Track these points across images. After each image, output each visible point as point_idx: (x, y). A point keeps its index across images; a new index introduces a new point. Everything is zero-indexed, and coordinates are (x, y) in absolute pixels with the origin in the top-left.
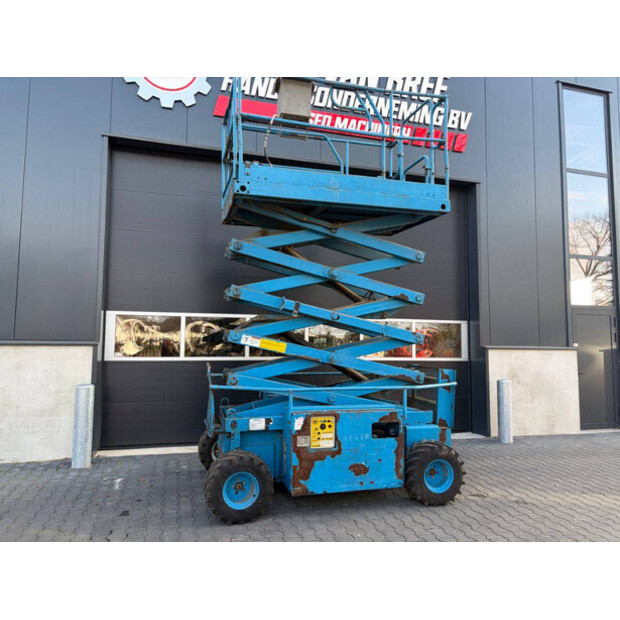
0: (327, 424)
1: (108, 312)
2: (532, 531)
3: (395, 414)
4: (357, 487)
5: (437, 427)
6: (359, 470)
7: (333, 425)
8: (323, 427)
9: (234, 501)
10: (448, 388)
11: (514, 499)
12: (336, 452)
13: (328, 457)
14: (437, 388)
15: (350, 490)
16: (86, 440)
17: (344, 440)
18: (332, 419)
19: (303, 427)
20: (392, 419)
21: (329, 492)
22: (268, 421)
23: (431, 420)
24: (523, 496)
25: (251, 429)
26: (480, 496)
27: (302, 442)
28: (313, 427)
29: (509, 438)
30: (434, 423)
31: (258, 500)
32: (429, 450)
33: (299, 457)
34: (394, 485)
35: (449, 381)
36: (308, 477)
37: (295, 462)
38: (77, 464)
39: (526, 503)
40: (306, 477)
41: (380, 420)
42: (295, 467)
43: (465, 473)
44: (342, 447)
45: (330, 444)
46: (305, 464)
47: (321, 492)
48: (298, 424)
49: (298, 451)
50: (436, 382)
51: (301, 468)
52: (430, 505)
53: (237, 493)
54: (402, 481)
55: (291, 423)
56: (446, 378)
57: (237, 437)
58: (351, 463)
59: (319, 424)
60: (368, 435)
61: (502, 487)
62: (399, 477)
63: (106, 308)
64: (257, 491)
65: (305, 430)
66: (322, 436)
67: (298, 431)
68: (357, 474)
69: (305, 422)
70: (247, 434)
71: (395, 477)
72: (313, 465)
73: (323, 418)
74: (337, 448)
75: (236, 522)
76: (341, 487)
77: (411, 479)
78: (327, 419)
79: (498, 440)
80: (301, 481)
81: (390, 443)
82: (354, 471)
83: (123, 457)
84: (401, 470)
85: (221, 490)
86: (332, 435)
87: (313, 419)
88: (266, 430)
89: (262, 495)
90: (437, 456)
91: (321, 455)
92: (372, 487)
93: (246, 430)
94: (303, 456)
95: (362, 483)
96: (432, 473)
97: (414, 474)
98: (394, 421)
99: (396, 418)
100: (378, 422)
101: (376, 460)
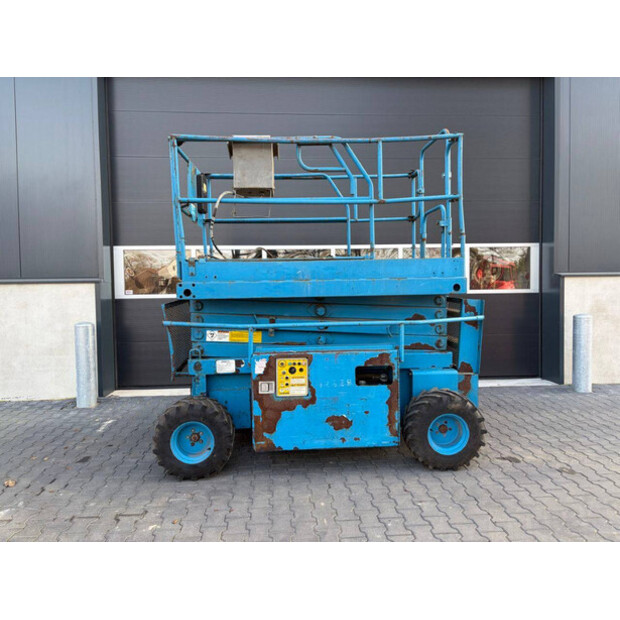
0: (297, 368)
1: (115, 248)
3: (388, 355)
4: (337, 444)
5: (455, 372)
6: (340, 423)
7: (305, 369)
8: (292, 371)
9: (186, 453)
10: (474, 323)
11: (558, 466)
12: (310, 400)
13: (299, 407)
15: (328, 447)
17: (319, 387)
18: (306, 361)
19: (266, 371)
20: (381, 362)
21: (301, 448)
22: (238, 364)
23: (451, 363)
25: (219, 371)
26: (511, 459)
27: (264, 388)
28: (279, 371)
29: (586, 386)
30: (454, 367)
31: (213, 454)
32: (434, 401)
33: (261, 406)
34: (385, 443)
35: (476, 314)
36: (275, 430)
37: (257, 411)
38: (81, 404)
40: (272, 430)
41: (367, 362)
42: (257, 418)
43: (486, 432)
44: (317, 395)
45: (303, 391)
46: (270, 414)
47: (291, 448)
48: (260, 367)
49: (261, 398)
50: (459, 315)
51: (265, 419)
52: (436, 468)
53: (193, 445)
54: (397, 439)
55: (251, 366)
56: (472, 310)
57: (203, 381)
58: (329, 415)
59: (288, 368)
60: (351, 381)
62: (394, 433)
64: (212, 445)
65: (269, 374)
66: (292, 381)
67: (259, 375)
68: (337, 428)
69: (268, 364)
70: (213, 378)
71: (388, 433)
72: (278, 417)
73: (292, 360)
74: (310, 396)
75: (186, 478)
76: (316, 442)
77: (409, 436)
78: (297, 361)
79: (572, 388)
80: (265, 434)
81: (380, 393)
82: (333, 424)
84: (397, 426)
86: (304, 381)
87: (279, 361)
88: (237, 373)
89: (217, 450)
90: (445, 410)
91: (290, 404)
92: (357, 445)
93: (213, 373)
94: (266, 404)
95: (343, 440)
96: (443, 429)
97: (415, 431)
98: (386, 364)
99: (388, 361)
100: (363, 365)
101: (361, 411)
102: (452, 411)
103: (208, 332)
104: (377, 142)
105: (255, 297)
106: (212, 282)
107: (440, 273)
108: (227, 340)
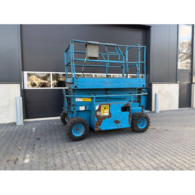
0: (106, 108)
1: (24, 72)
2: (173, 139)
3: (129, 103)
4: (116, 128)
5: (141, 108)
6: (117, 122)
7: (108, 108)
8: (105, 108)
9: (76, 134)
10: (144, 95)
11: (164, 129)
12: (109, 116)
13: (107, 118)
14: (141, 95)
15: (114, 129)
16: (21, 116)
17: (112, 112)
18: (108, 106)
19: (99, 108)
21: (107, 129)
22: (86, 107)
23: (139, 106)
24: (167, 128)
25: (80, 110)
26: (154, 129)
27: (98, 113)
28: (102, 108)
29: (158, 111)
30: (140, 106)
31: (84, 133)
32: (139, 115)
33: (97, 119)
34: (128, 127)
35: (145, 93)
36: (101, 125)
37: (96, 120)
38: (18, 124)
39: (168, 130)
40: (100, 125)
41: (124, 106)
42: (96, 122)
43: (150, 122)
44: (111, 115)
45: (108, 114)
46: (100, 121)
47: (105, 130)
48: (97, 108)
49: (97, 116)
50: (141, 93)
51: (98, 122)
52: (140, 132)
53: (77, 131)
54: (130, 125)
55: (94, 107)
57: (75, 113)
58: (115, 120)
59: (104, 108)
60: (120, 111)
61: (159, 126)
63: (23, 70)
64: (84, 130)
65: (99, 110)
66: (105, 111)
67: (97, 110)
69: (99, 107)
70: (79, 111)
71: (128, 124)
72: (102, 121)
73: (105, 106)
74: (110, 115)
75: (77, 140)
76: (111, 128)
77: (134, 124)
78: (106, 106)
79: (155, 112)
80: (98, 126)
81: (127, 113)
82: (115, 122)
83: (34, 121)
84: (130, 122)
85: (72, 130)
86: (108, 111)
87: (102, 106)
88: (85, 110)
89: (85, 132)
91: (105, 117)
92: (121, 127)
93: (78, 110)
94: (99, 118)
95: (118, 126)
96: (140, 122)
97: (134, 123)
98: (129, 106)
99: (129, 105)
100: (123, 106)
101: (122, 119)
102: (143, 117)
103: (76, 98)
104: (126, 47)
105: (94, 88)
106: (83, 84)
107: (140, 82)
108: (82, 101)
